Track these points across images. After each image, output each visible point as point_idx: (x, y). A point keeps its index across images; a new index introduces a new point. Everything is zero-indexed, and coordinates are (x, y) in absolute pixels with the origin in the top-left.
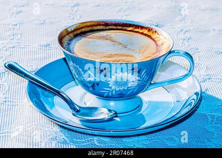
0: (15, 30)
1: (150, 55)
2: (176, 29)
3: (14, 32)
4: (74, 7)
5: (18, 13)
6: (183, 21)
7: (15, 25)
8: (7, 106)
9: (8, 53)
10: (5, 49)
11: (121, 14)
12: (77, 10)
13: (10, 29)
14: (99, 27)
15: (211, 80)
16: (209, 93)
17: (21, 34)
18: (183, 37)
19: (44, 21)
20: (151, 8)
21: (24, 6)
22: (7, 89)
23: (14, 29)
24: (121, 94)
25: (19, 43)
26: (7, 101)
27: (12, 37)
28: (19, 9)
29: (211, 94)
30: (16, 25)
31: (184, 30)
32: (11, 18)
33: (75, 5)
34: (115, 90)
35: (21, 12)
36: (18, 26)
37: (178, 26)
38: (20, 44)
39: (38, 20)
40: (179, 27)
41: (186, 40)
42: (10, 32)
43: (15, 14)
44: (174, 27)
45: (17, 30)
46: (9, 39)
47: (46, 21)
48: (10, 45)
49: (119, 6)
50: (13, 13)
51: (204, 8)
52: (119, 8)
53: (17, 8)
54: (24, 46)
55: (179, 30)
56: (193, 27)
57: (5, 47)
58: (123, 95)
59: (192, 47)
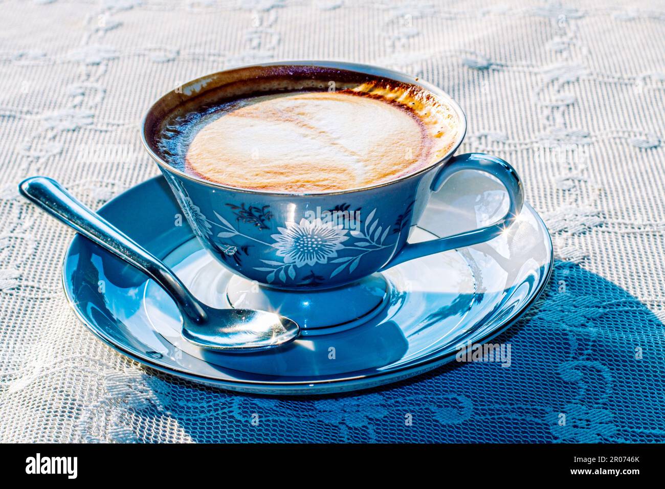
0: (92, 79)
1: (396, 167)
2: (539, 77)
3: (88, 84)
4: (268, 10)
5: (112, 28)
6: (565, 54)
7: (93, 64)
8: (19, 302)
9: (57, 147)
10: (50, 134)
11: (396, 33)
12: (276, 20)
13: (79, 77)
14: (275, 85)
15: (604, 228)
16: (591, 267)
17: (105, 92)
18: (554, 98)
19: (178, 53)
20: (484, 14)
21: (131, 8)
22: (30, 251)
23: (89, 76)
24: (312, 276)
25: (93, 116)
26: (22, 288)
27: (78, 100)
28: (117, 19)
29: (594, 271)
30: (98, 64)
31: (561, 81)
32: (87, 43)
33: (273, 7)
34: (295, 267)
35: (120, 25)
36: (102, 68)
37: (546, 68)
38: (95, 120)
39: (160, 49)
40: (546, 72)
41: (561, 109)
42: (76, 85)
43: (101, 33)
44: (536, 70)
45: (97, 80)
46: (69, 105)
47: (182, 52)
48: (68, 124)
49: (395, 8)
50: (97, 30)
51: (632, 14)
52: (392, 14)
53: (112, 15)
54: (104, 128)
55: (547, 78)
56: (588, 71)
57: (52, 129)
58: (320, 278)
59: (574, 129)
